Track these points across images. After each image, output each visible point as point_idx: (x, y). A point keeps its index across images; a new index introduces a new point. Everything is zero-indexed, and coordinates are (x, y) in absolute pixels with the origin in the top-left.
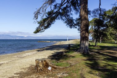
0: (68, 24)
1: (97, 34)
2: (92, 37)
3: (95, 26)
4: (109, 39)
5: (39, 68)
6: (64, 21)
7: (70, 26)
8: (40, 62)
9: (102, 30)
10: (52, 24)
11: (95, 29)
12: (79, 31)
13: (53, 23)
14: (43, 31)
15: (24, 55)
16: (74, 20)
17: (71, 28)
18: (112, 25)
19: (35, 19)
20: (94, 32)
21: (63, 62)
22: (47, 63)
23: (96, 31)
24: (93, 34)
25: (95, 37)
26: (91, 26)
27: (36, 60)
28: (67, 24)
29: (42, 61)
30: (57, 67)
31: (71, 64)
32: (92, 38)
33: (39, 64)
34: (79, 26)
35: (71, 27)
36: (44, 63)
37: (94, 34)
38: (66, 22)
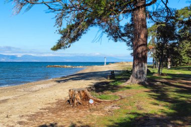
0: (111, 34)
1: (162, 53)
2: (152, 58)
3: (158, 39)
4: (184, 63)
5: (76, 101)
6: (103, 28)
7: (114, 37)
8: (77, 92)
9: (171, 45)
10: (82, 34)
11: (158, 44)
12: (130, 47)
13: (85, 33)
14: (67, 46)
15: (35, 88)
16: (122, 27)
17: (116, 41)
18: (189, 37)
19: (58, 26)
20: (156, 48)
21: (109, 94)
22: (86, 95)
23: (160, 47)
24: (155, 51)
25: (158, 57)
26: (151, 38)
27: (70, 91)
28: (109, 35)
29: (79, 92)
30: (101, 100)
31: (121, 96)
32: (154, 60)
33: (76, 96)
34: (129, 37)
35: (116, 39)
36: (82, 94)
37: (157, 52)
38: (106, 31)
